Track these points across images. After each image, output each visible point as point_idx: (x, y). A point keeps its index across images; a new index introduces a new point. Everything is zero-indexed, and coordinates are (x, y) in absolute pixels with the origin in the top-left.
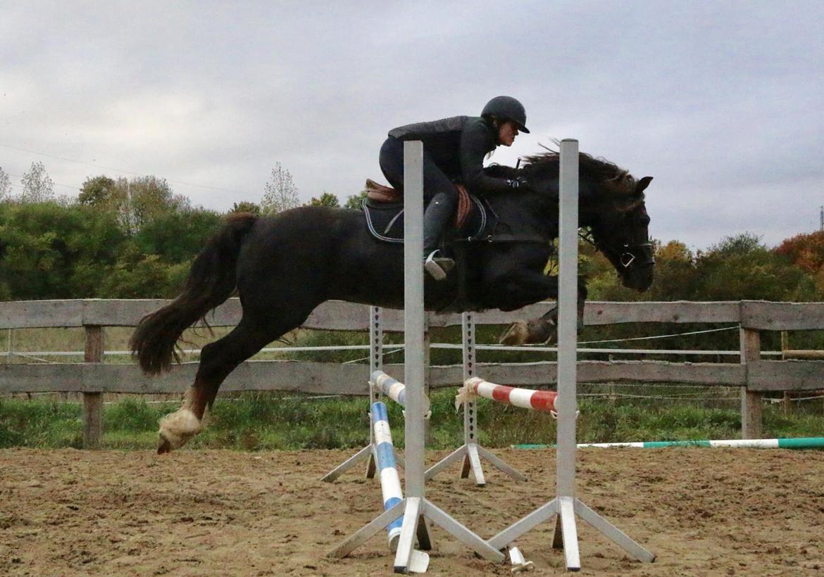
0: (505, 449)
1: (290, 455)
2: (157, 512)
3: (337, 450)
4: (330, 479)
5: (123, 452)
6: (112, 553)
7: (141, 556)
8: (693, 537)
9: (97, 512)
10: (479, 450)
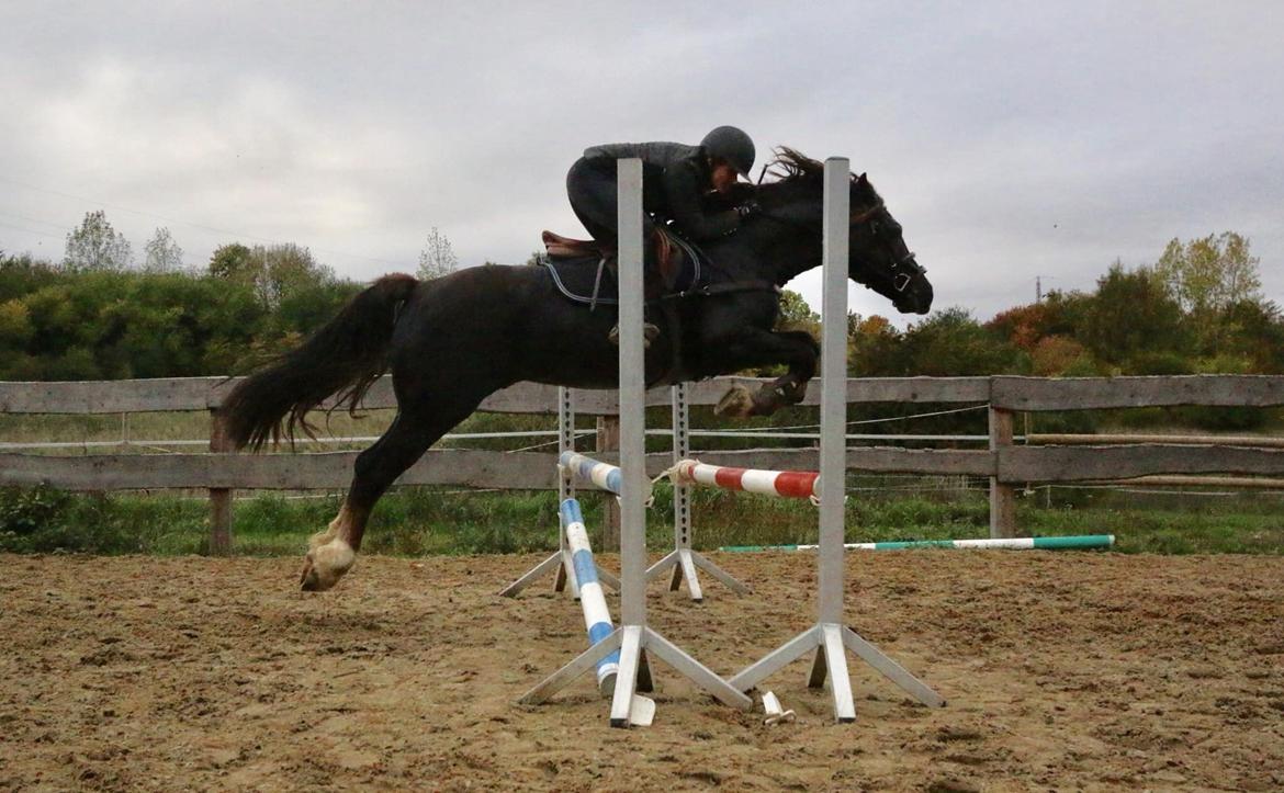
0: (713, 552)
1: (460, 563)
2: (297, 641)
3: (514, 555)
4: (511, 594)
5: (258, 560)
6: (238, 699)
7: (275, 703)
8: (980, 670)
9: (221, 640)
10: (693, 556)
